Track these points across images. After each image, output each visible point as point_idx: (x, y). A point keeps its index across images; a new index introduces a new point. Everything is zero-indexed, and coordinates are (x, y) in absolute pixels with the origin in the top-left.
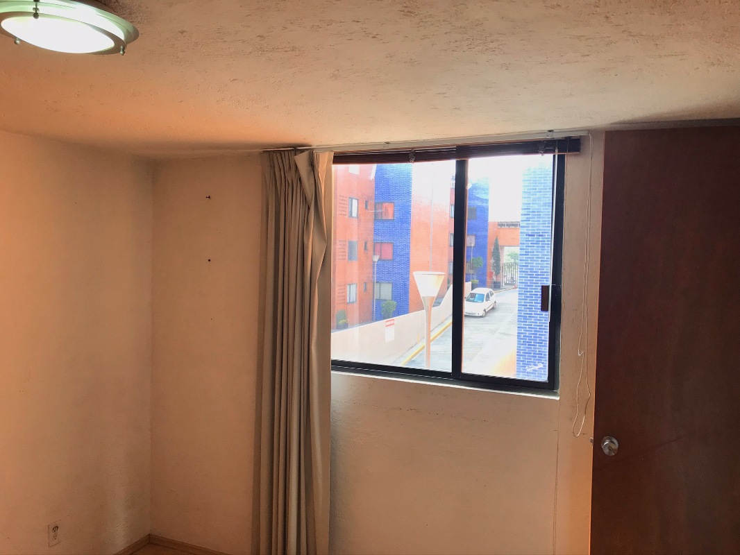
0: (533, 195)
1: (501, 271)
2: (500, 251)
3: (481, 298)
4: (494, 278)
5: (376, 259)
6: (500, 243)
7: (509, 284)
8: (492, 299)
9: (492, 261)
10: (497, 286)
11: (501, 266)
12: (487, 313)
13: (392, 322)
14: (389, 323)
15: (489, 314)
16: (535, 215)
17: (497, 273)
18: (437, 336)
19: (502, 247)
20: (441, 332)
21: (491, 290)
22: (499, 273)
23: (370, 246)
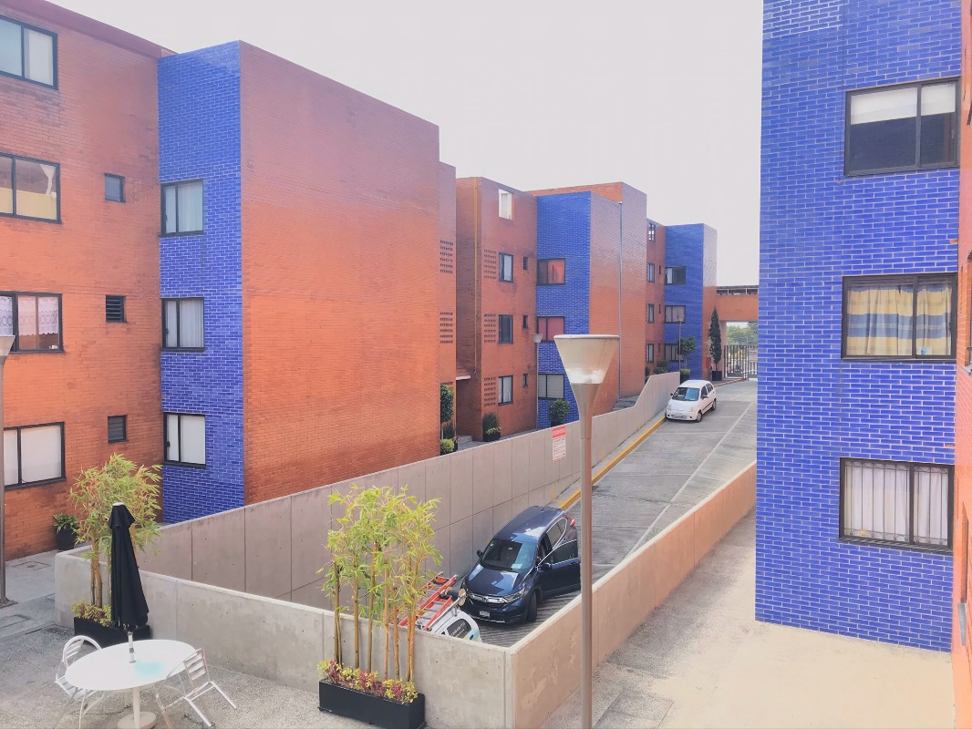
0: (779, 217)
1: (722, 356)
2: (720, 328)
3: (695, 395)
4: (713, 365)
5: (538, 339)
6: (720, 318)
7: (733, 375)
8: (711, 395)
9: (709, 342)
10: (716, 377)
11: (722, 348)
12: (703, 415)
13: (561, 431)
14: (558, 432)
15: (706, 418)
16: (783, 250)
17: (717, 360)
18: (632, 448)
19: (724, 322)
20: (638, 443)
21: (708, 382)
22: (719, 359)
23: (531, 322)
